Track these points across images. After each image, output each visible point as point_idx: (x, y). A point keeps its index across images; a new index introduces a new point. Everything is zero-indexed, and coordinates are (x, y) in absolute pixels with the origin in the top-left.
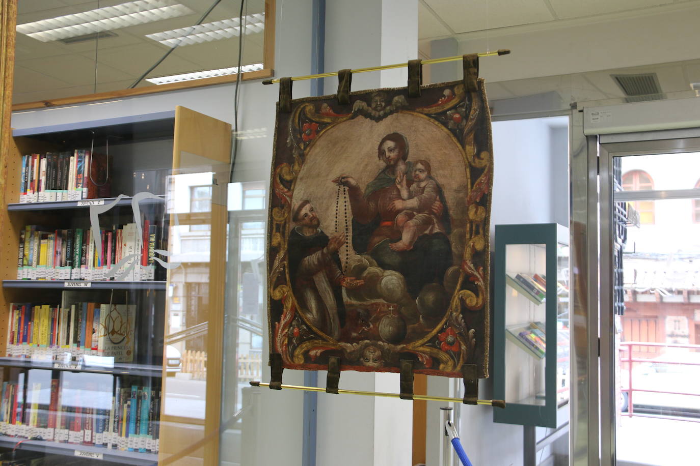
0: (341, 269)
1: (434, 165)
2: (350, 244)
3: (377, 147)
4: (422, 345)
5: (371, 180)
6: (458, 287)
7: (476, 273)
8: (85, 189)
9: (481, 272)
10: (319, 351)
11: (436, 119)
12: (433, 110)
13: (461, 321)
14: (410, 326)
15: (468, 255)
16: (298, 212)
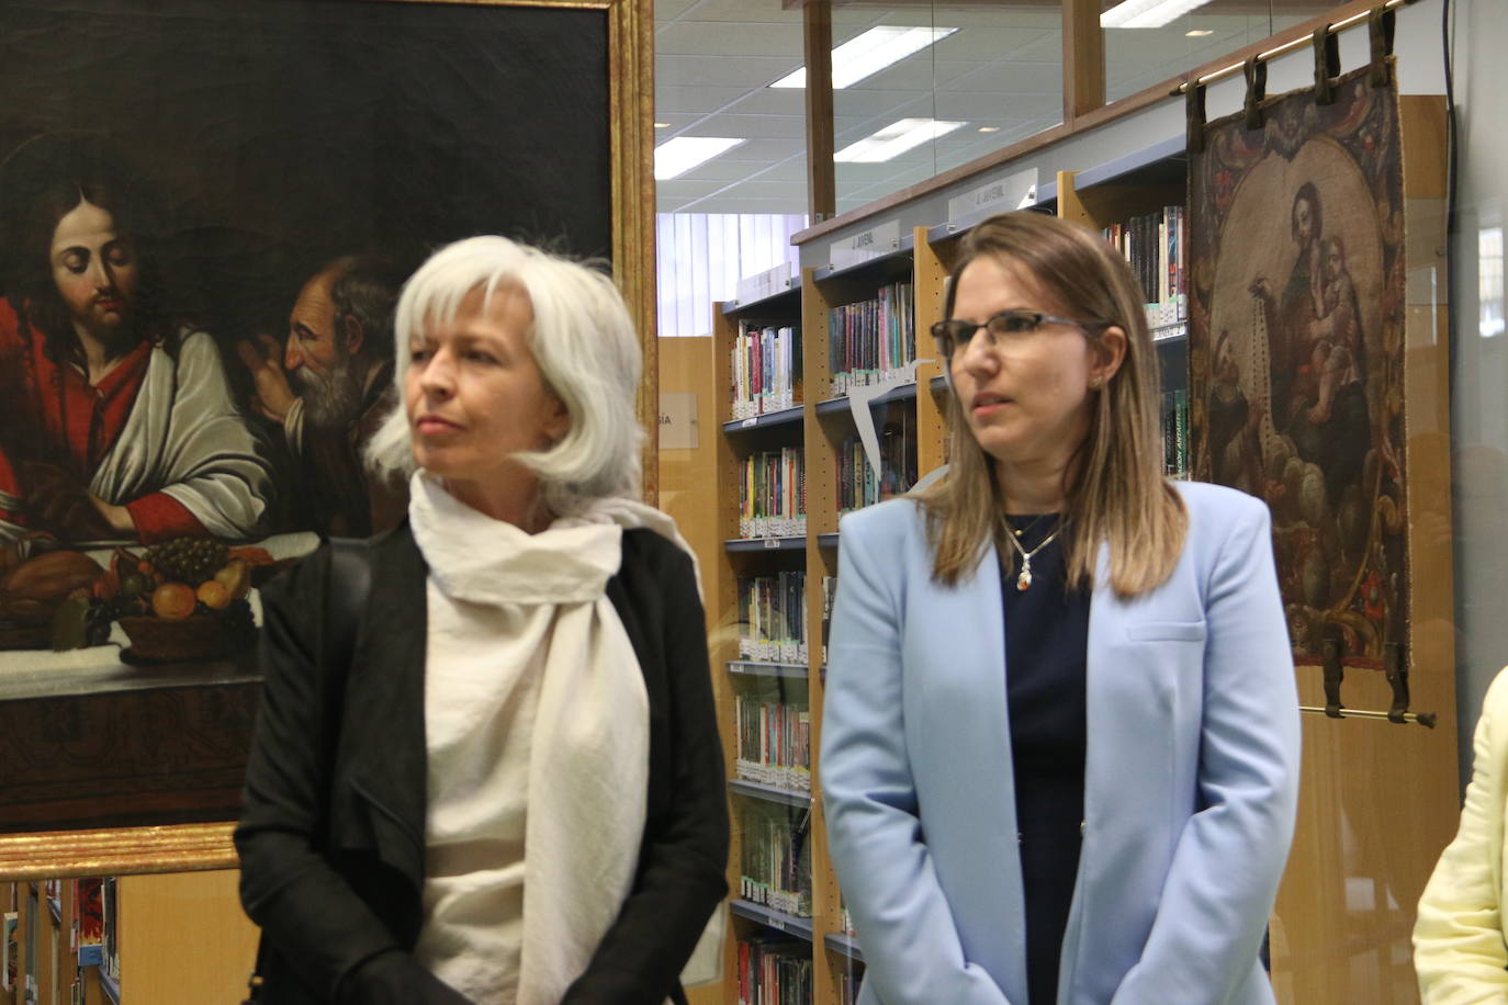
0: (1261, 460)
1: (1349, 244)
2: (1269, 416)
3: (1290, 214)
4: (1346, 609)
5: (1286, 282)
6: (1377, 491)
7: (1394, 461)
8: (1181, 298)
9: (1399, 457)
11: (1348, 147)
12: (1344, 129)
13: (1383, 557)
14: (1333, 573)
15: (1385, 426)
16: (1217, 353)
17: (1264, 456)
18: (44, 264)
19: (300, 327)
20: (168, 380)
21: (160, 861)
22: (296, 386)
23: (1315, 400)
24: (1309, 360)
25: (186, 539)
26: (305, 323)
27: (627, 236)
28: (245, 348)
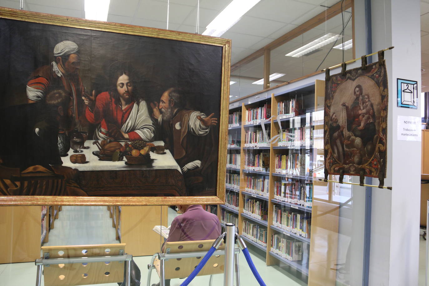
0: (344, 137)
1: (370, 96)
2: (346, 128)
3: (353, 91)
4: (367, 166)
5: (352, 103)
6: (378, 143)
7: (383, 137)
8: (294, 113)
9: (385, 137)
10: (338, 168)
11: (371, 77)
12: (370, 74)
13: (379, 156)
14: (363, 158)
15: (381, 130)
16: (332, 117)
17: (344, 136)
18: (115, 86)
19: (162, 101)
20: (137, 110)
21: (131, 204)
22: (161, 112)
24: (358, 118)
25: (138, 141)
26: (163, 100)
27: (224, 88)
28: (152, 105)
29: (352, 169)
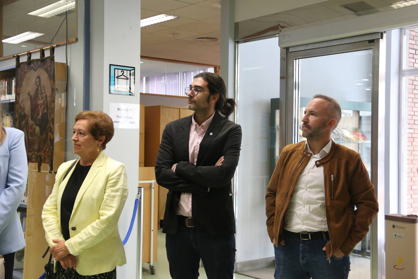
1: (46, 87)
3: (35, 81)
4: (43, 153)
5: (34, 93)
6: (49, 132)
9: (53, 126)
11: (46, 70)
12: (45, 67)
13: (50, 144)
15: (51, 121)
16: (21, 105)
17: (29, 124)
23: (38, 115)
24: (38, 108)
29: (34, 157)
